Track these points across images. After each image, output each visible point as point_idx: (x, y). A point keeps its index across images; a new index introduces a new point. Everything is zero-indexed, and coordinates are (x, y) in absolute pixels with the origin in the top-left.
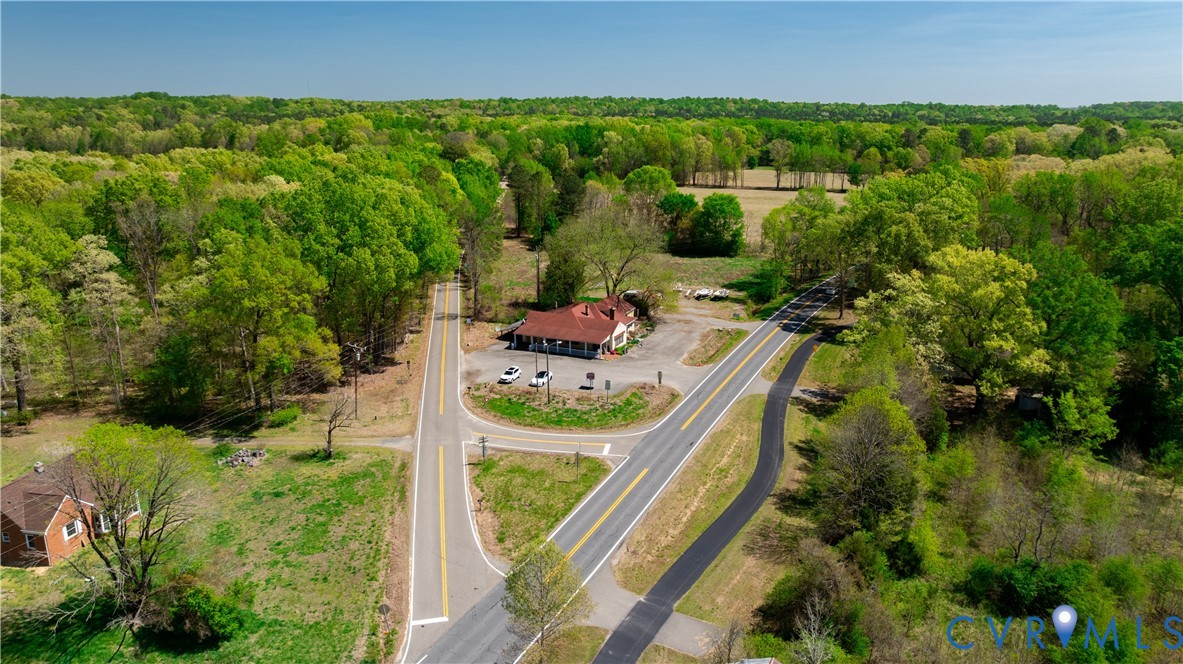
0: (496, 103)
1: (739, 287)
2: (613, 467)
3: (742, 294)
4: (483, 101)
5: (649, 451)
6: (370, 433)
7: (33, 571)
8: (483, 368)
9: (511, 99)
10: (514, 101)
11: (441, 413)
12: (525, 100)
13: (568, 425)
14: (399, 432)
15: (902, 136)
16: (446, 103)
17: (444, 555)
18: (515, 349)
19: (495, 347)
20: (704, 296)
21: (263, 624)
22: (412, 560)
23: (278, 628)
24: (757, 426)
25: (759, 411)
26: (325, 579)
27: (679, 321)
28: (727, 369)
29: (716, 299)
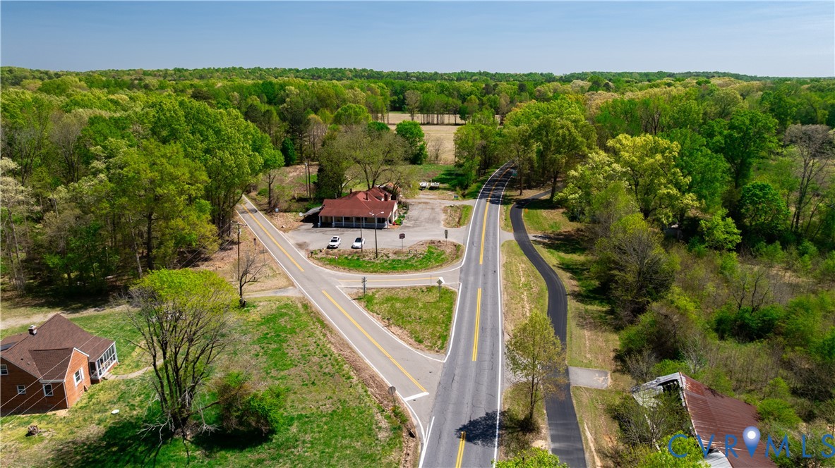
0: (173, 72)
1: (442, 181)
2: (457, 290)
3: (446, 185)
4: (161, 71)
5: (471, 279)
6: (259, 289)
7: (55, 414)
8: (307, 241)
9: (183, 69)
10: (186, 70)
11: (303, 271)
12: (195, 70)
13: (401, 269)
14: (280, 285)
15: (484, 89)
16: (131, 72)
17: (388, 355)
18: (321, 227)
19: (304, 227)
20: (425, 187)
21: (292, 419)
22: (367, 361)
23: (307, 420)
24: (525, 258)
25: (518, 249)
26: (313, 383)
27: (420, 203)
28: (478, 227)
29: (432, 188)
